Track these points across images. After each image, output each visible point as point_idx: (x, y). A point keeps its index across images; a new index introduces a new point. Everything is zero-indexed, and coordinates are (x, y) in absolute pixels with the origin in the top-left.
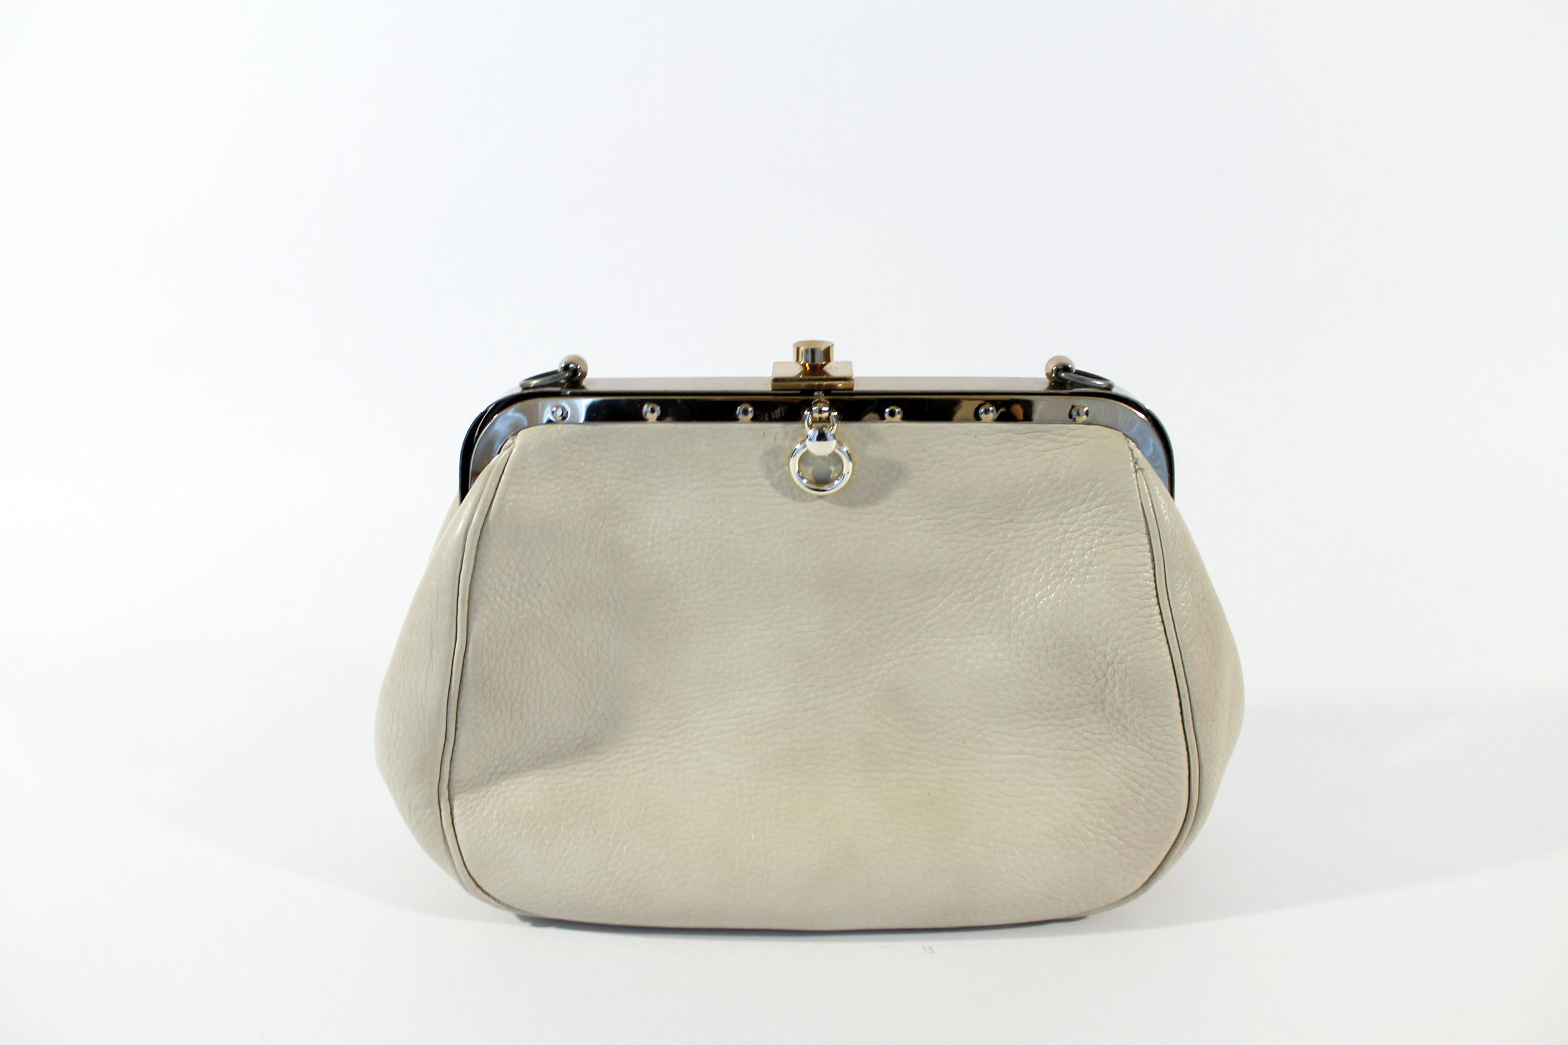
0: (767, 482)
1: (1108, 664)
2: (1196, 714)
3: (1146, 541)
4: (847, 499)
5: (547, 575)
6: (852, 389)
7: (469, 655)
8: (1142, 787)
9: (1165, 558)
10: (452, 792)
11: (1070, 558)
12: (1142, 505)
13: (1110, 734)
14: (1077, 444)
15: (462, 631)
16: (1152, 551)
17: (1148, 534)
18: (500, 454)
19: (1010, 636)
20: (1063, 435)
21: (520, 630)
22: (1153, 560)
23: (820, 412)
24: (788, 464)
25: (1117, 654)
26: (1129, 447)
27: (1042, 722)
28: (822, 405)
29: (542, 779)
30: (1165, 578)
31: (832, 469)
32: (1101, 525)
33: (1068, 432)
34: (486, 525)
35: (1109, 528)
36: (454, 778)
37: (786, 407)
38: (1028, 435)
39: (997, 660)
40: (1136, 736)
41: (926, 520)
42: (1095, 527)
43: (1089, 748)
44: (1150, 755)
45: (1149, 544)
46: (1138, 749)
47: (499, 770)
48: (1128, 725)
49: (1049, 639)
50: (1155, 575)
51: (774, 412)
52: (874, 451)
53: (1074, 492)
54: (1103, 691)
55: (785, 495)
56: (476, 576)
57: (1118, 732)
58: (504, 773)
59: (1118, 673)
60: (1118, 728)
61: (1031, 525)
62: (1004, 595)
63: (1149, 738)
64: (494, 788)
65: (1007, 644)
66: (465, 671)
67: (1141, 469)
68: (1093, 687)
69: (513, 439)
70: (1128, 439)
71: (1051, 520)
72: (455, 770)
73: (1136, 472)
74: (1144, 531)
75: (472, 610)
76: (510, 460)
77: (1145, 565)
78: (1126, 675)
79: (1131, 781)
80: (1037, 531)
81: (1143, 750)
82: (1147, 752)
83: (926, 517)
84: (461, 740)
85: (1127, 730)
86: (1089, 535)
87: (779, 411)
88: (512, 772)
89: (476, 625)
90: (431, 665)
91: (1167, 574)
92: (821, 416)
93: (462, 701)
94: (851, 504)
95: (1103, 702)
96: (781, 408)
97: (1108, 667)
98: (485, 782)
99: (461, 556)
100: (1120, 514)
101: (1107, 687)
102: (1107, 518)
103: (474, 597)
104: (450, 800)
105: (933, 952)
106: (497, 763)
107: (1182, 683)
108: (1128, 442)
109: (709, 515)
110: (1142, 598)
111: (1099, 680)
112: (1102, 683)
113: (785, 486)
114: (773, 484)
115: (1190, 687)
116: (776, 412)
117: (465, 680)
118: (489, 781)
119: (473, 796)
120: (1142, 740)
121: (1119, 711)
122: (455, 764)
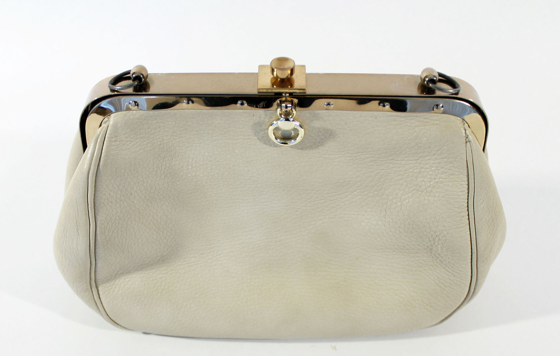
0: (255, 138)
1: (436, 236)
2: (479, 259)
3: (466, 179)
4: (301, 146)
5: (135, 189)
6: (305, 93)
7: (98, 232)
8: (446, 286)
9: (475, 189)
10: (97, 284)
11: (423, 182)
12: (467, 160)
13: (433, 263)
14: (434, 124)
15: (93, 222)
16: (468, 185)
17: (468, 176)
18: (101, 127)
19: (386, 215)
20: (427, 119)
21: (124, 216)
22: (468, 189)
23: (286, 107)
24: (268, 129)
25: (442, 233)
26: (464, 128)
27: (398, 253)
28: (287, 103)
29: (142, 275)
30: (474, 198)
31: (292, 132)
32: (442, 168)
33: (430, 117)
34: (99, 170)
35: (446, 171)
36: (98, 278)
37: (266, 102)
38: (406, 118)
39: (378, 225)
40: (446, 266)
41: (344, 157)
42: (439, 169)
43: (422, 267)
44: (452, 274)
45: (467, 181)
46: (446, 271)
47: (120, 272)
48: (443, 261)
49: (407, 221)
50: (468, 196)
51: (259, 104)
52: (317, 124)
53: (429, 150)
54: (432, 246)
55: (265, 143)
56: (96, 195)
57: (437, 263)
58: (123, 273)
59: (441, 241)
60: (437, 261)
61: (403, 162)
62: (384, 195)
63: (453, 268)
64: (118, 280)
65: (384, 219)
66: (96, 238)
67: (469, 141)
68: (427, 243)
69: (108, 118)
70: (464, 122)
71: (414, 161)
72: (98, 276)
73: (466, 143)
74: (466, 174)
75: (96, 211)
76: (108, 131)
77: (463, 192)
78: (445, 242)
79: (441, 284)
80: (406, 165)
81: (449, 272)
82: (450, 273)
83: (345, 156)
84: (99, 265)
85: (442, 262)
86: (435, 172)
87: (262, 104)
88: (127, 273)
89: (99, 218)
90: (78, 237)
91: (475, 196)
92: (286, 110)
93: (97, 250)
94: (302, 149)
95: (431, 249)
96: (263, 103)
97: (436, 237)
98: (113, 278)
99: (87, 186)
100: (454, 165)
101: (435, 245)
102: (446, 165)
103: (97, 204)
104: (97, 287)
105: (336, 350)
106: (118, 269)
107: (474, 247)
108: (464, 124)
109: (223, 153)
110: (459, 208)
111: (431, 241)
112: (432, 242)
113: (267, 141)
114: (259, 138)
115: (478, 249)
116: (260, 104)
117: (97, 242)
118: (114, 278)
119: (108, 285)
120: (449, 268)
121: (439, 254)
122: (97, 273)
